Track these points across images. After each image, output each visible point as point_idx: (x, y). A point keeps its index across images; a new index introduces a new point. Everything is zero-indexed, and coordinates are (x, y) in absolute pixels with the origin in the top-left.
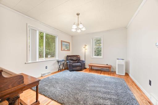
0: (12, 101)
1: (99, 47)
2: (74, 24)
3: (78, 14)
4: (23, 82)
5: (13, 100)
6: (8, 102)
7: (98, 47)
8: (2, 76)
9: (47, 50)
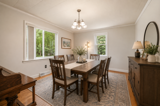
0: (11, 101)
1: (103, 44)
2: (75, 21)
3: (79, 11)
4: (21, 82)
5: (11, 99)
6: (7, 102)
7: (101, 44)
8: (2, 75)
9: (47, 47)
